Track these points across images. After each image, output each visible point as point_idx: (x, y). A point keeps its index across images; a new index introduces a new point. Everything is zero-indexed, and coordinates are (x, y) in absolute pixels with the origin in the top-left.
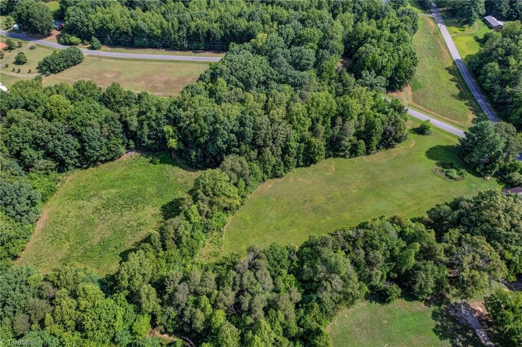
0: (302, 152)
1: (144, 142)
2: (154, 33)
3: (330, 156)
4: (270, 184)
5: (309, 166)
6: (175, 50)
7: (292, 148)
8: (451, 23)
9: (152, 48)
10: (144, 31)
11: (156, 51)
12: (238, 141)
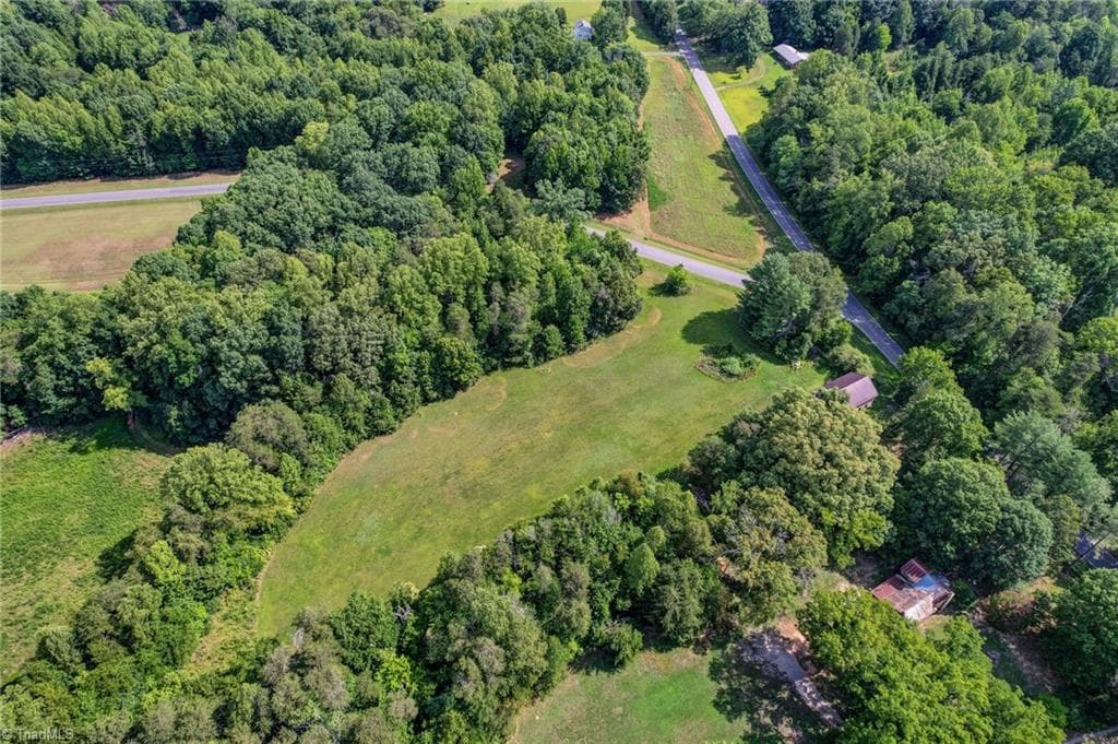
0: (426, 370)
1: (48, 406)
2: (65, 144)
3: (494, 368)
4: (366, 451)
5: (451, 396)
6: (126, 177)
7: (402, 365)
8: (716, 65)
9: (68, 178)
10: (36, 145)
11: (79, 184)
12: (272, 368)
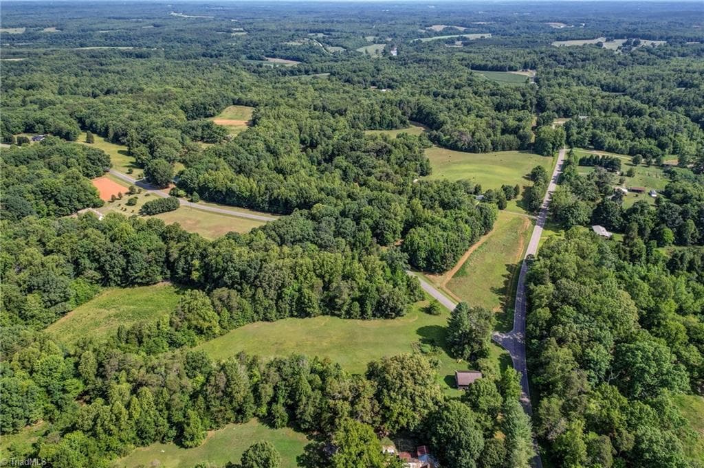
0: (295, 300)
1: (178, 274)
2: (244, 194)
3: (327, 314)
5: (303, 318)
6: (257, 210)
7: (285, 294)
8: (552, 227)
9: (240, 207)
10: (235, 193)
11: (242, 209)
12: (241, 279)
